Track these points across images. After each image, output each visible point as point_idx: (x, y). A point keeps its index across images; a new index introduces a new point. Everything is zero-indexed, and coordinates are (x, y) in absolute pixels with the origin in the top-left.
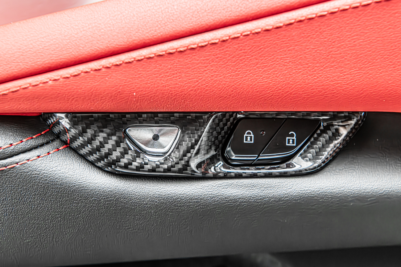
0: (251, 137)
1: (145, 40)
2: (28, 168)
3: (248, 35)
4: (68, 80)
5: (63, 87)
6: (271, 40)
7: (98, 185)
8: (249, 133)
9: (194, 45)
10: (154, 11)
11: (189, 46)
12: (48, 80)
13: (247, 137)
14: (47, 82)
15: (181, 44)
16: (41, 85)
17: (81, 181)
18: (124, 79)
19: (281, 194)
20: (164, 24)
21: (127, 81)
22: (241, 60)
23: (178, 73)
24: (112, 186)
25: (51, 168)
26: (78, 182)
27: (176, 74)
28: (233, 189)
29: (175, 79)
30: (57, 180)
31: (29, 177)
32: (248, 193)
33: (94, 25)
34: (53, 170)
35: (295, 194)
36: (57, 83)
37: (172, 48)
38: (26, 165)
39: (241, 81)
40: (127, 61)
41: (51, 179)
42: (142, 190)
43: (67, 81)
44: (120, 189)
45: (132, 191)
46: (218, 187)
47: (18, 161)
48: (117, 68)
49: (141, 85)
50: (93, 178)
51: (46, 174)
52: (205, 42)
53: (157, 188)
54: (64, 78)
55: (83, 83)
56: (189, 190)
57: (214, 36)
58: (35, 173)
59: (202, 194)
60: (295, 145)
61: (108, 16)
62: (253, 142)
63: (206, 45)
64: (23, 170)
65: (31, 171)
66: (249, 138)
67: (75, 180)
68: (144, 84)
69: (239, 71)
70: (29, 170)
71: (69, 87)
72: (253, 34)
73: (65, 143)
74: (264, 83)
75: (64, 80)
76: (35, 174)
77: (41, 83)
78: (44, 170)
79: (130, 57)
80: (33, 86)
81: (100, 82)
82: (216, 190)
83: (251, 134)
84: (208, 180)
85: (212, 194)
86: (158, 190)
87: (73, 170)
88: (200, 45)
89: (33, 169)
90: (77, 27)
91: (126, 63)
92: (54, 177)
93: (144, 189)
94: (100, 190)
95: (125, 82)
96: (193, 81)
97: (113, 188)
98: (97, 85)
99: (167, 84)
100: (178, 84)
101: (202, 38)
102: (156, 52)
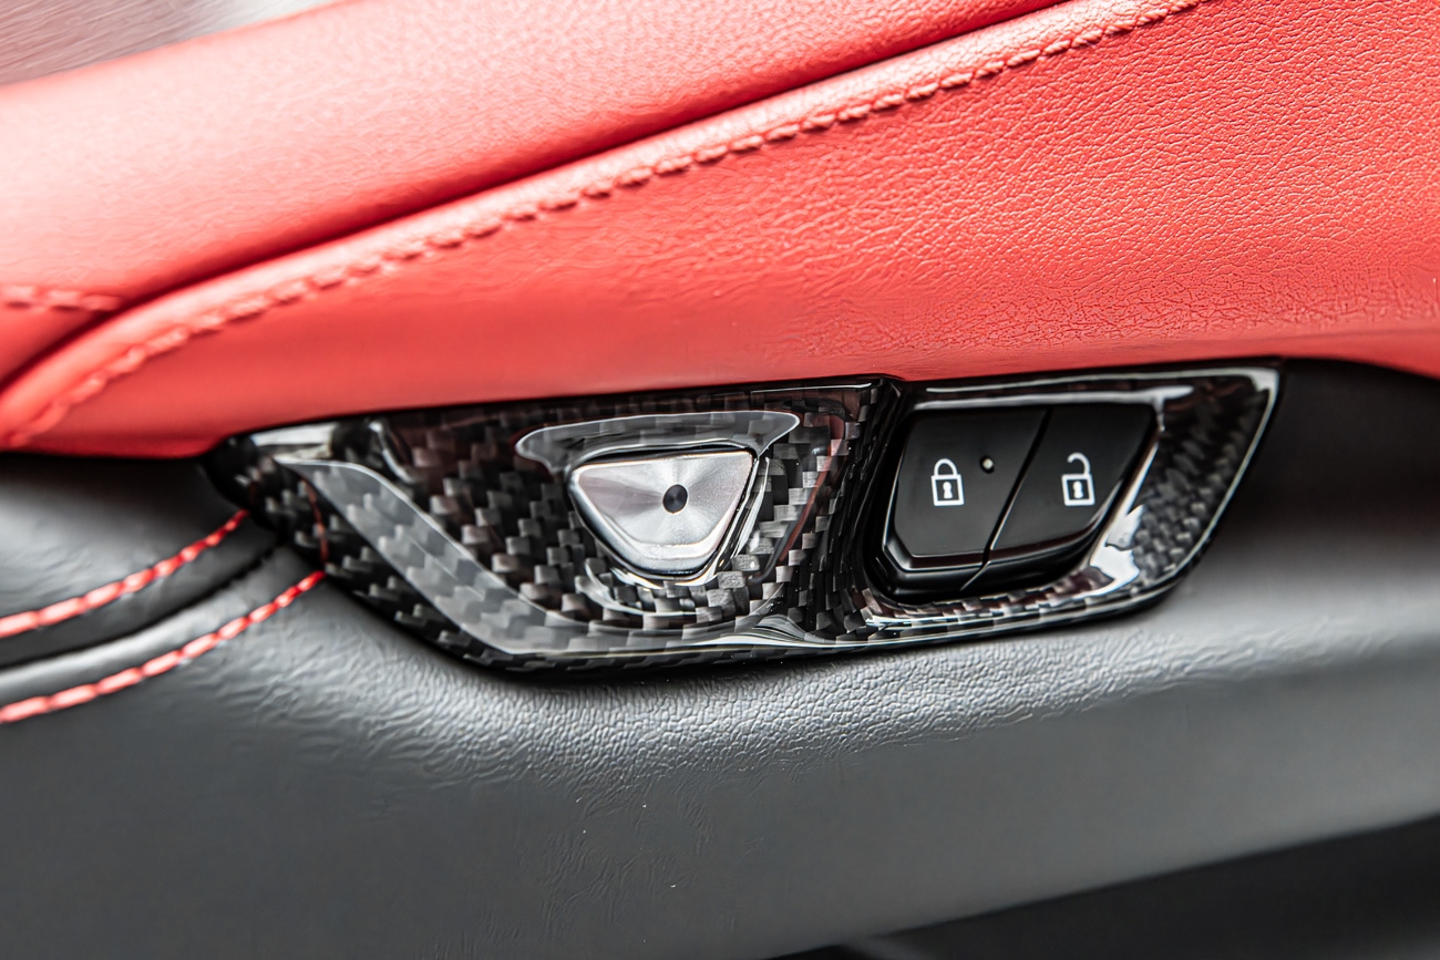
0: (954, 483)
1: (726, 83)
3: (1063, 50)
4: (454, 254)
6: (1130, 71)
7: (461, 725)
8: (945, 470)
9: (892, 93)
11: (877, 98)
13: (940, 483)
15: (849, 94)
16: (353, 282)
18: (653, 240)
19: (1071, 693)
20: (785, 20)
21: (665, 247)
22: (1039, 146)
23: (837, 206)
24: (510, 723)
26: (394, 715)
27: (833, 209)
28: (917, 692)
29: (827, 231)
32: (966, 700)
33: (525, 36)
35: (1112, 689)
37: (820, 109)
39: (1033, 227)
40: (667, 165)
42: (612, 730)
44: (537, 734)
45: (576, 739)
46: (868, 688)
48: (628, 196)
49: (711, 260)
50: (438, 697)
52: (928, 82)
53: (665, 715)
56: (773, 713)
57: (956, 59)
58: (245, 688)
59: (821, 722)
60: (1091, 501)
62: (961, 502)
63: (933, 94)
64: (205, 676)
65: (229, 680)
66: (947, 487)
67: (382, 711)
68: (720, 254)
69: (1031, 189)
70: (222, 675)
73: (311, 560)
74: (1103, 232)
75: (442, 254)
76: (247, 693)
78: (275, 674)
79: (678, 152)
82: (861, 701)
83: (950, 472)
84: (830, 666)
85: (851, 717)
86: (670, 723)
88: (914, 93)
90: (461, 48)
91: (668, 174)
93: (620, 724)
94: (469, 742)
95: (656, 253)
96: (883, 234)
97: (513, 730)
98: (559, 270)
99: (799, 253)
100: (836, 250)
101: (916, 70)
102: (769, 127)
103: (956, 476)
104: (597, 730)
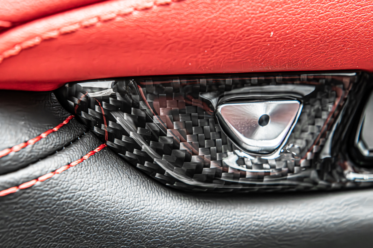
2: (54, 187)
4: (167, 9)
5: (156, 22)
7: (163, 214)
12: (131, 10)
14: (130, 13)
16: (119, 19)
17: (137, 209)
18: (260, 6)
21: (265, 11)
24: (185, 215)
25: (91, 185)
26: (133, 210)
29: (340, 6)
30: (100, 207)
31: (54, 205)
34: (93, 190)
36: (148, 14)
38: (52, 182)
41: (91, 206)
42: (230, 219)
43: (166, 12)
44: (197, 220)
45: (214, 222)
47: (37, 174)
49: (285, 17)
50: (153, 202)
51: (83, 196)
53: (254, 213)
54: (161, 5)
55: (192, 13)
58: (65, 196)
64: (47, 191)
65: (59, 192)
67: (128, 207)
68: (290, 14)
70: (56, 190)
71: (167, 22)
75: (161, 8)
76: (66, 198)
77: (119, 15)
78: (80, 190)
81: (221, 11)
87: (123, 188)
89: (63, 188)
92: (96, 203)
93: (234, 217)
94: (166, 222)
95: (261, 12)
96: (366, 8)
97: (186, 217)
98: (216, 18)
99: (327, 15)
100: (344, 15)
104: (223, 219)
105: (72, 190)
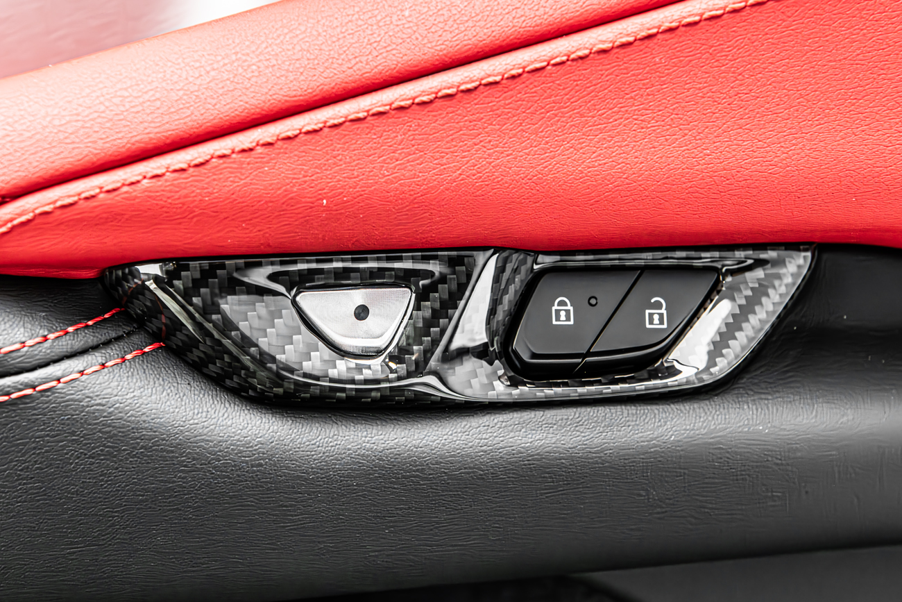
0: (568, 312)
1: (346, 83)
2: (81, 390)
3: (563, 63)
4: (184, 175)
5: (170, 191)
6: (611, 74)
7: (233, 430)
8: (562, 303)
9: (449, 88)
10: (360, 23)
11: (440, 91)
12: (139, 178)
13: (558, 312)
14: (138, 182)
15: (422, 89)
16: (125, 189)
17: (196, 421)
18: (303, 169)
19: (642, 439)
20: (385, 47)
21: (309, 174)
22: (550, 118)
23: (417, 152)
24: (265, 432)
25: (131, 390)
26: (191, 422)
27: (414, 154)
28: (534, 432)
29: (412, 166)
30: (144, 418)
31: (82, 412)
32: (567, 439)
33: (234, 57)
34: (134, 396)
35: (672, 439)
36: (160, 182)
37: (404, 97)
38: (78, 385)
39: (550, 165)
40: (309, 128)
41: (132, 416)
42: (330, 440)
43: (182, 179)
44: (281, 439)
45: (307, 443)
46: (500, 428)
47: (59, 374)
48: (286, 145)
49: (339, 181)
51: (121, 403)
52: (473, 82)
54: (175, 171)
55: (214, 180)
56: (435, 437)
57: (492, 68)
58: (97, 402)
59: (466, 445)
60: (665, 326)
61: (263, 39)
62: (572, 322)
63: (476, 88)
64: (72, 394)
65: (88, 397)
66: (563, 314)
67: (184, 419)
68: (344, 178)
69: (547, 143)
70: (83, 395)
71: (185, 191)
72: (573, 60)
73: (155, 337)
74: (600, 168)
75: (176, 175)
76: (97, 405)
77: (124, 185)
78: (116, 396)
80: (108, 191)
81: (252, 177)
82: (495, 434)
83: (566, 305)
84: (477, 414)
85: (487, 443)
86: (368, 438)
87: (178, 396)
88: (463, 87)
89: (93, 392)
90: (198, 64)
91: (308, 133)
92: (138, 412)
94: (238, 440)
95: (305, 176)
96: (449, 168)
97: (266, 436)
98: (246, 185)
99: (395, 178)
100: (419, 177)
101: (466, 74)
102: (370, 108)
103: (570, 307)
104: (321, 440)
105: (106, 394)
